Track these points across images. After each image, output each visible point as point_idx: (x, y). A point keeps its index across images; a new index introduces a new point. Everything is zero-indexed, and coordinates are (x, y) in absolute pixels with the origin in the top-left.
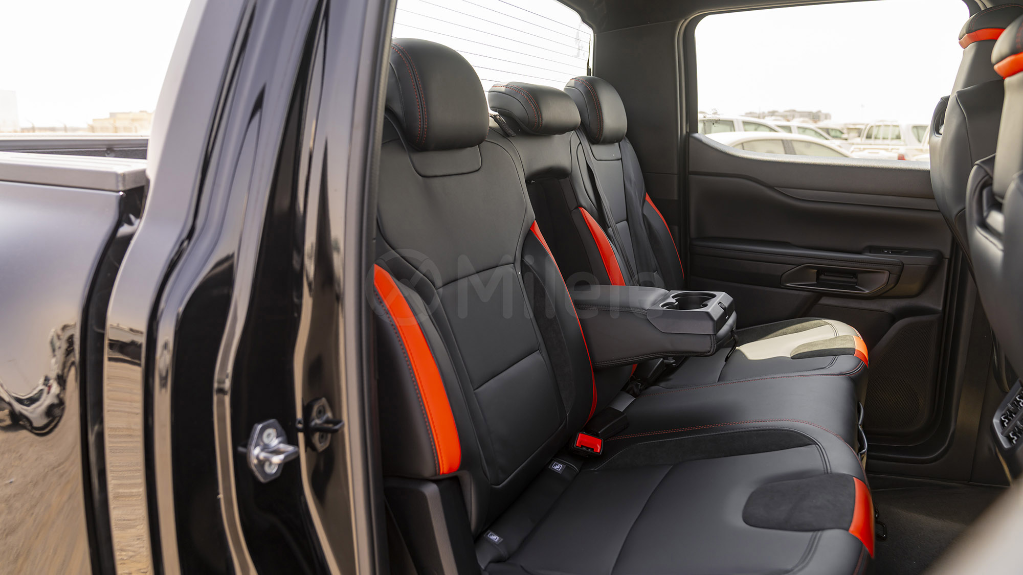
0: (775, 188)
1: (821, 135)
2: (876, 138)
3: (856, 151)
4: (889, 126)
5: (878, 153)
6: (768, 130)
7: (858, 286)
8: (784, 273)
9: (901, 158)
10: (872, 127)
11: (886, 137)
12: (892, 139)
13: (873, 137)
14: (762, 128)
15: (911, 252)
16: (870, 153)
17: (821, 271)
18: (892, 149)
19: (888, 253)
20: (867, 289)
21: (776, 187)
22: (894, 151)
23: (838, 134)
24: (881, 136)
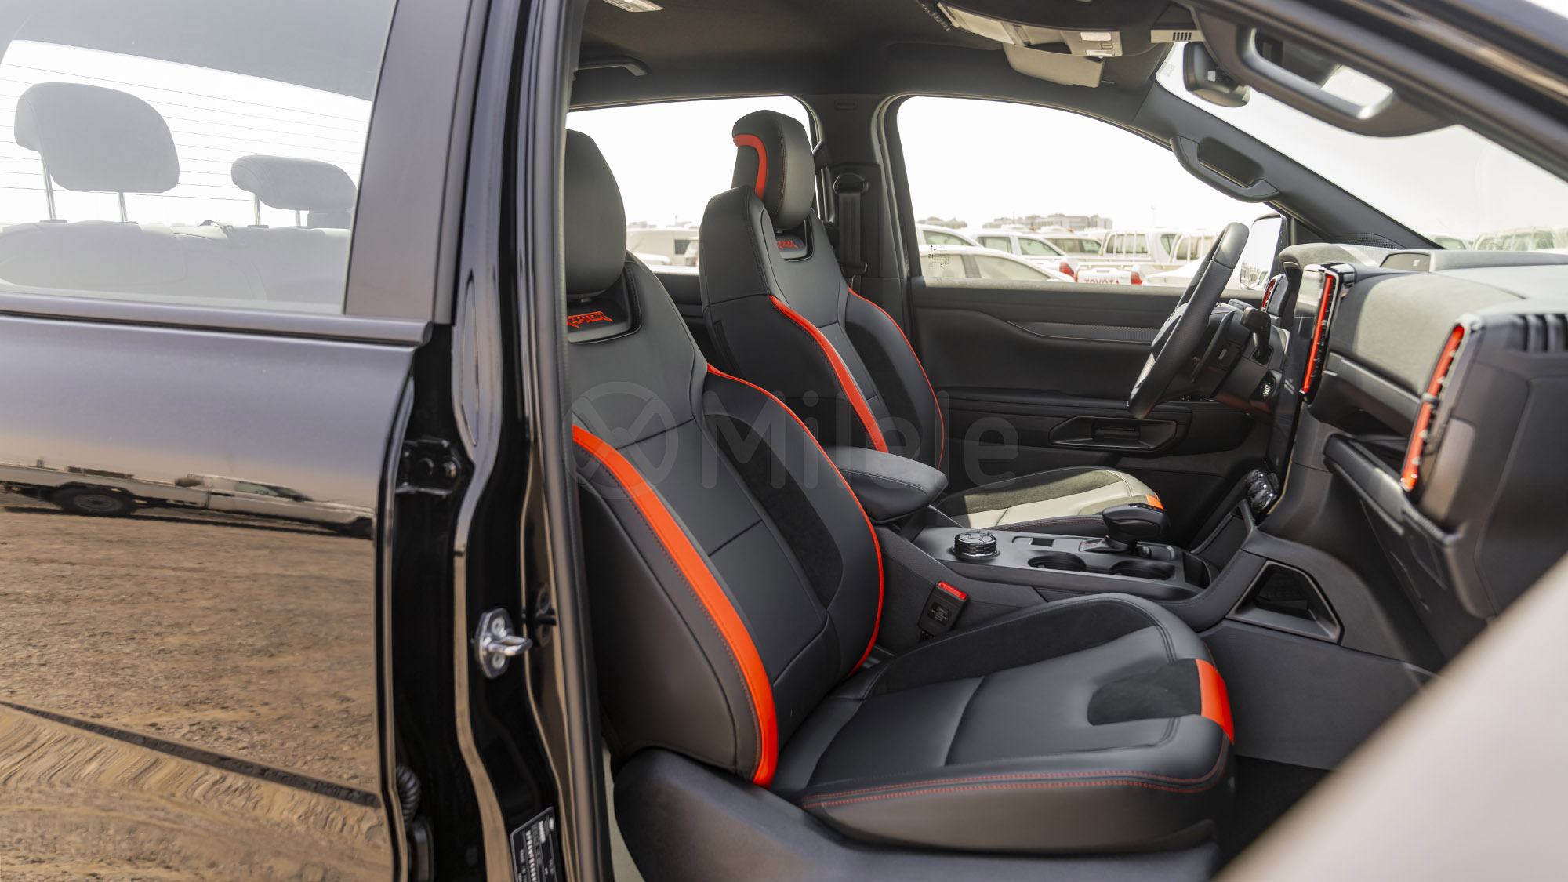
1: (1051, 249)
2: (1117, 252)
3: (1084, 270)
4: (1133, 235)
5: (1108, 272)
6: (959, 242)
9: (1136, 280)
10: (1113, 236)
11: (1130, 251)
12: (1137, 253)
13: (1115, 251)
14: (952, 240)
16: (1098, 271)
18: (1125, 266)
22: (1126, 268)
23: (1095, 247)
24: (1124, 250)
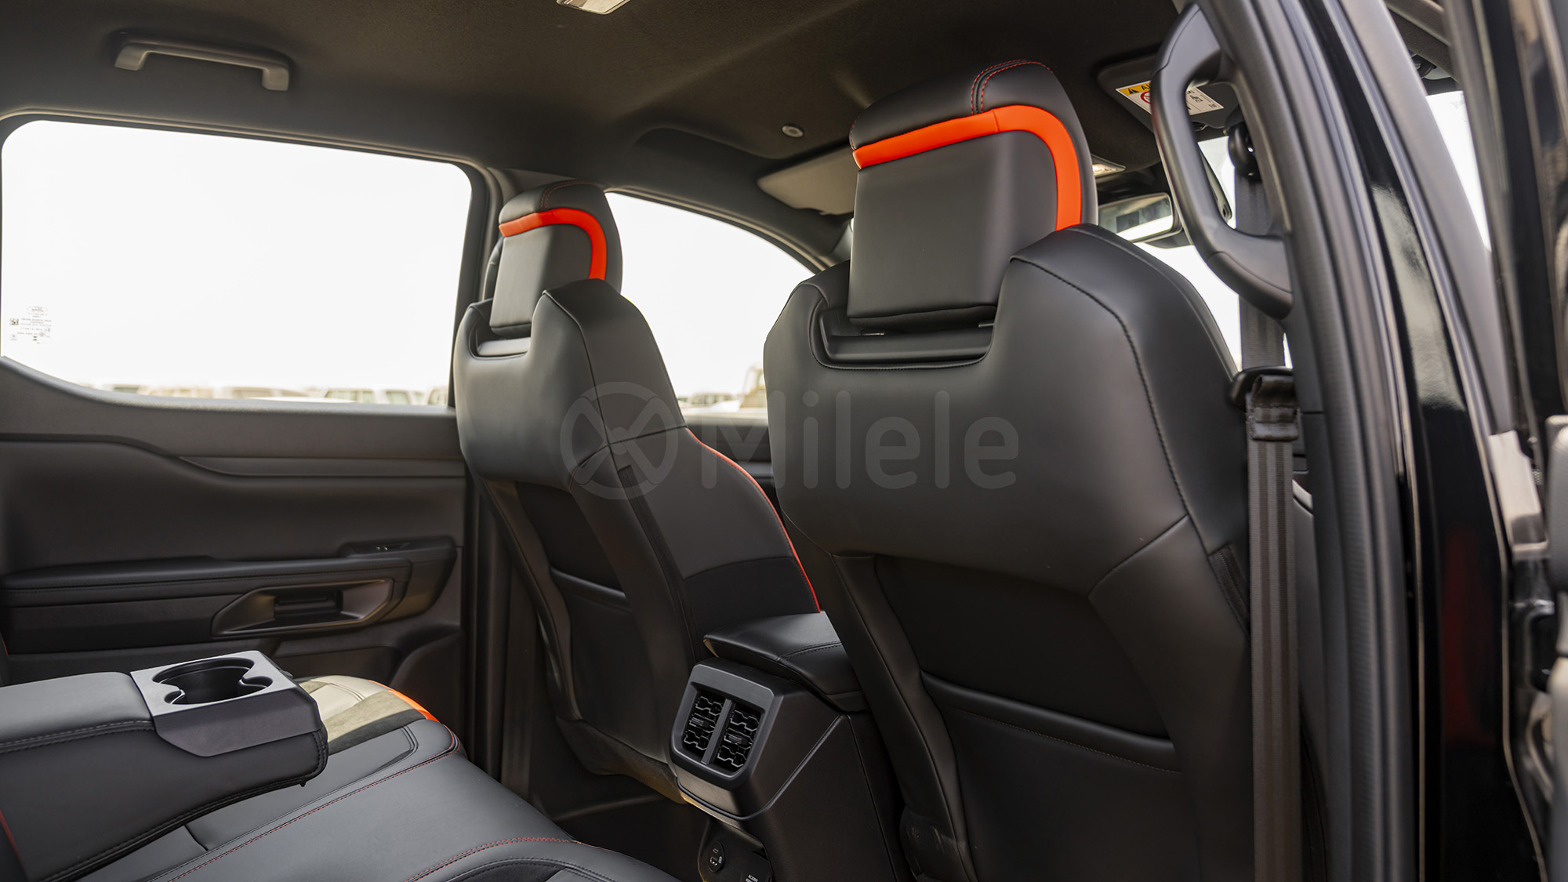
0: (182, 458)
7: (346, 610)
8: (217, 613)
15: (414, 543)
17: (281, 597)
19: (382, 550)
20: (361, 612)
21: (183, 456)
